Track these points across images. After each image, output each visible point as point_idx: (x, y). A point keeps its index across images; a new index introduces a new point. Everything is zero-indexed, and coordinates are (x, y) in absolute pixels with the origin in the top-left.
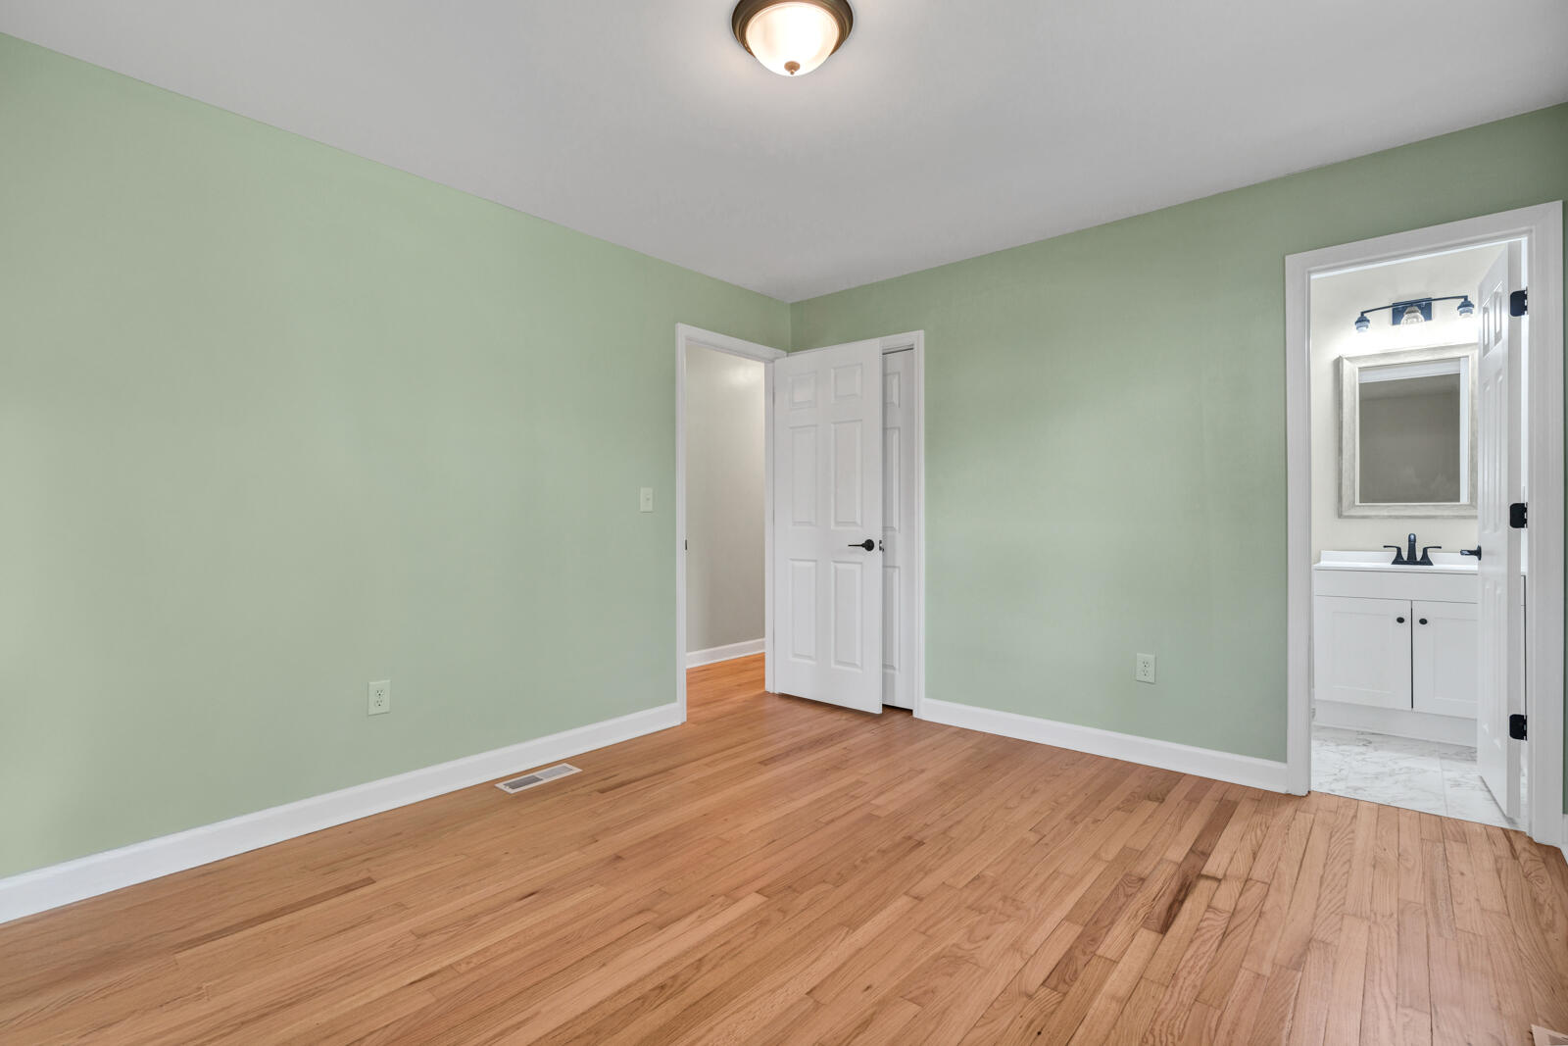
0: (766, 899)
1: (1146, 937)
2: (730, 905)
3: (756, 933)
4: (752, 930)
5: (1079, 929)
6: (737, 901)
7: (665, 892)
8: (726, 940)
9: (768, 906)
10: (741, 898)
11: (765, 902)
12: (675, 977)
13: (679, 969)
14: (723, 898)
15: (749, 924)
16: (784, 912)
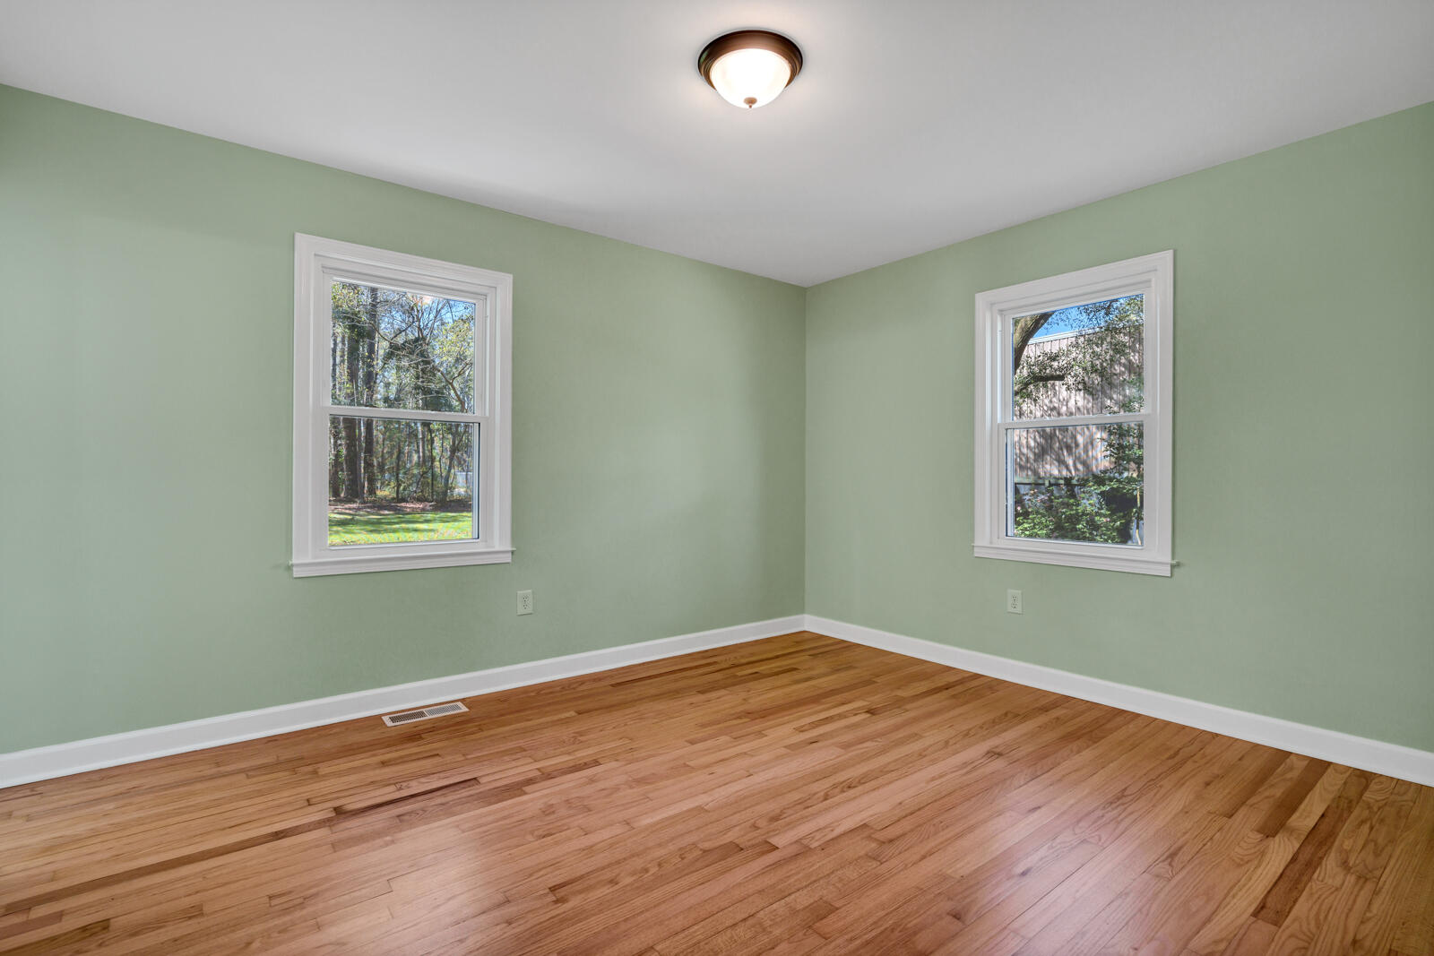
0: (770, 840)
1: (483, 780)
2: (804, 838)
3: (782, 812)
4: (785, 815)
5: (524, 788)
6: (797, 841)
7: (874, 859)
8: (807, 810)
9: (768, 833)
10: (791, 844)
11: (770, 837)
12: (843, 791)
13: (820, 805)
14: (812, 846)
15: (786, 819)
16: (755, 827)
